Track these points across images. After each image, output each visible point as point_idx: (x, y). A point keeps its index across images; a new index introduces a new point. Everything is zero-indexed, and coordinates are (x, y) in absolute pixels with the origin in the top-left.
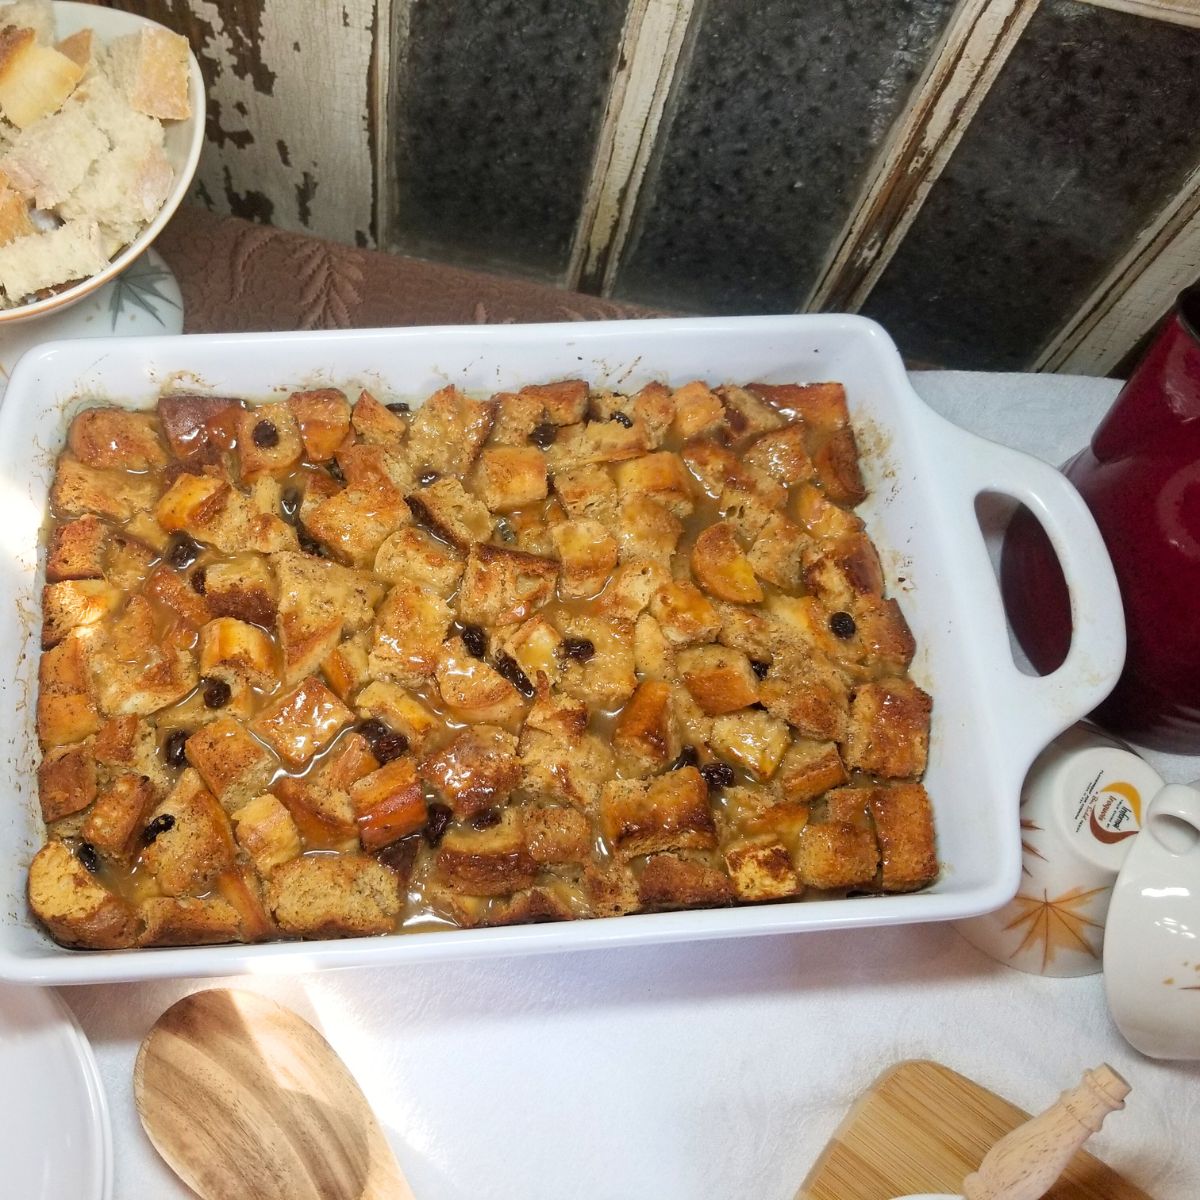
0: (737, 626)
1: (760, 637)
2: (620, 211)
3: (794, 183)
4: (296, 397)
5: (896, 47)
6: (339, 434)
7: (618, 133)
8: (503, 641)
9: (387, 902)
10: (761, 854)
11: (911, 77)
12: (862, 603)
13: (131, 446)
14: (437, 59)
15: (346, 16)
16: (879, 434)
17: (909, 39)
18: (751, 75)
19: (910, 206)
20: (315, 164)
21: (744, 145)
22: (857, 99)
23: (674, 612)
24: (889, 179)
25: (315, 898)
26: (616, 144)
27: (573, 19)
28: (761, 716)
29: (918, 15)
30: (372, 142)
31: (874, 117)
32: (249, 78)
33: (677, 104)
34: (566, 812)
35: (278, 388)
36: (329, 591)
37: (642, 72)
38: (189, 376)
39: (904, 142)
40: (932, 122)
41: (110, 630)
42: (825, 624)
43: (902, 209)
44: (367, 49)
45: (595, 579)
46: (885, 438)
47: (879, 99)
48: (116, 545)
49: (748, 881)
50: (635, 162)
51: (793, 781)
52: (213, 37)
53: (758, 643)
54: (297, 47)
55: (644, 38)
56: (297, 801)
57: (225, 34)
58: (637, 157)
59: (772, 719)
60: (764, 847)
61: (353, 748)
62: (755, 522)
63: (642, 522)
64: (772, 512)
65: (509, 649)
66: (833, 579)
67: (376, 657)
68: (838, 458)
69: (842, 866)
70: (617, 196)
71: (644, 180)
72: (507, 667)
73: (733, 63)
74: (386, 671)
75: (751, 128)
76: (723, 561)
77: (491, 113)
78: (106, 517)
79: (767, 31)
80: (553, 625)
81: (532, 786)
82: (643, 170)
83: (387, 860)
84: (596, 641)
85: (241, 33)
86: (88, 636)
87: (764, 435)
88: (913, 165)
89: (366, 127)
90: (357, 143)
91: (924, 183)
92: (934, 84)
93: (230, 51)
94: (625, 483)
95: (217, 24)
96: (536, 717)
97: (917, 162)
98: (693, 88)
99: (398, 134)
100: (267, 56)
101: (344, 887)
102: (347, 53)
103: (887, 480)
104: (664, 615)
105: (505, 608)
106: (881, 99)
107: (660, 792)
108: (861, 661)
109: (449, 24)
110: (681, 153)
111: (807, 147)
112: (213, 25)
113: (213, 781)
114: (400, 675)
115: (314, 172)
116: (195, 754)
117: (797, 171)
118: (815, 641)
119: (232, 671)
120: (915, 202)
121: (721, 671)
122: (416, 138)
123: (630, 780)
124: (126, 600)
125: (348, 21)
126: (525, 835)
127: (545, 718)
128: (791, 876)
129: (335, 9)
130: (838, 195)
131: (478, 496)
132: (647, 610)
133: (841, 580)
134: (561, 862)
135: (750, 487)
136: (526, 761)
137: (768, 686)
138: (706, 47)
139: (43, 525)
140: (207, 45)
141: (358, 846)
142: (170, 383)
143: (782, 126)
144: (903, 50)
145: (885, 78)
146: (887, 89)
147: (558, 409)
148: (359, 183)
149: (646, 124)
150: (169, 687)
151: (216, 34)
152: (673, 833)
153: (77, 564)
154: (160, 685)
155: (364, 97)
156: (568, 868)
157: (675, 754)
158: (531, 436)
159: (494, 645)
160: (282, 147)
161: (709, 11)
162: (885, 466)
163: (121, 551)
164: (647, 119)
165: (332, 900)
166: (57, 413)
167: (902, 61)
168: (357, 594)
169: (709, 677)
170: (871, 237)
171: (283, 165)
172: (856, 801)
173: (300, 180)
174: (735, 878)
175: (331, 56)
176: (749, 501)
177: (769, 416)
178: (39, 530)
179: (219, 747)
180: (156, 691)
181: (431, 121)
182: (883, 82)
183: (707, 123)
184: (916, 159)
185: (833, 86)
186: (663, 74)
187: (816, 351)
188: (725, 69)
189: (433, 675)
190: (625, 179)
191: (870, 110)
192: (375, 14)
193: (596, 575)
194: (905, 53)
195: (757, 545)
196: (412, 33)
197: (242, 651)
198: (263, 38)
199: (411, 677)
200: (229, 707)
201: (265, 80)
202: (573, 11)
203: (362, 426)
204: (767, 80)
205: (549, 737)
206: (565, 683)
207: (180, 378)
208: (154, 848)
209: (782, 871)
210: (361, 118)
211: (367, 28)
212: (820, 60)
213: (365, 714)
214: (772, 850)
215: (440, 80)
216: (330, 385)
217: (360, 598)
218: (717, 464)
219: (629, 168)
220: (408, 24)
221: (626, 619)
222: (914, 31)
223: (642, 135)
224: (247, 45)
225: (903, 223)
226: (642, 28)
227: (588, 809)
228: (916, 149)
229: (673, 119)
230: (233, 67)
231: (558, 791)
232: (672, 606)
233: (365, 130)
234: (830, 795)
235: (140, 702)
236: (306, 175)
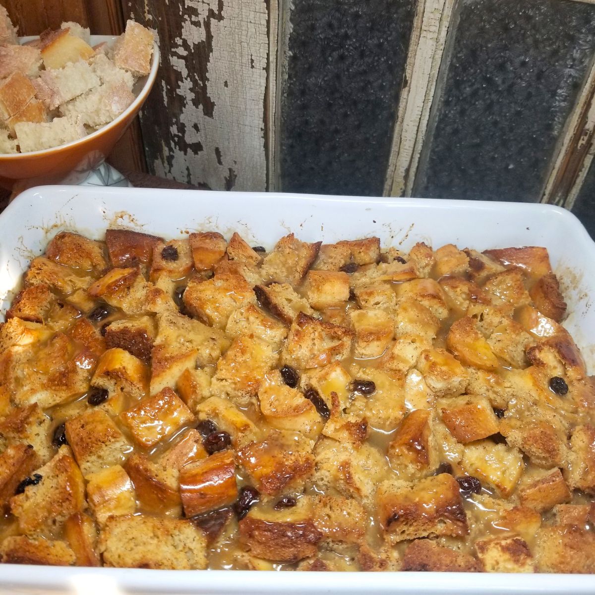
0: (480, 382)
1: (498, 389)
2: (405, 185)
3: (508, 165)
4: (194, 235)
5: (566, 67)
6: (218, 257)
7: (404, 130)
8: (310, 378)
9: (196, 558)
10: (503, 543)
11: (576, 87)
12: (572, 372)
13: (83, 252)
14: (303, 93)
15: (252, 61)
16: (574, 274)
17: (574, 60)
18: (481, 92)
19: (580, 173)
20: (235, 162)
21: (477, 141)
22: (544, 104)
23: (433, 365)
24: (566, 154)
25: (136, 546)
26: (403, 138)
27: (377, 61)
28: (500, 447)
29: (579, 43)
30: (266, 146)
31: (555, 116)
32: (201, 107)
33: (438, 114)
34: (348, 501)
35: (184, 230)
36: (191, 336)
37: (417, 86)
38: (128, 216)
39: (574, 127)
40: (591, 110)
41: (36, 353)
42: (545, 383)
43: (575, 176)
44: (263, 82)
45: (378, 343)
46: (578, 276)
47: (557, 103)
48: (57, 307)
49: (494, 563)
50: (413, 151)
51: (528, 491)
52: (182, 81)
53: (496, 393)
54: (226, 84)
55: (417, 62)
56: (137, 470)
57: (189, 79)
58: (414, 147)
59: (509, 449)
60: (505, 538)
61: (189, 439)
62: (492, 322)
63: (413, 313)
64: (504, 317)
65: (314, 383)
66: (549, 357)
67: (218, 379)
68: (547, 285)
69: (572, 558)
70: (404, 174)
71: (419, 162)
72: (312, 395)
73: (470, 84)
74: (222, 389)
75: (482, 128)
76: (469, 340)
77: (333, 127)
78: (55, 290)
79: (490, 60)
80: (347, 371)
81: (322, 479)
82: (419, 156)
83: (201, 524)
84: (377, 383)
85: (197, 77)
86: (20, 351)
87: (495, 275)
88: (581, 142)
89: (263, 135)
90: (258, 147)
91: (588, 155)
92: (591, 84)
93: (191, 90)
94: (401, 292)
95: (185, 72)
96: (330, 428)
97: (583, 140)
98: (447, 103)
99: (282, 145)
100: (210, 92)
101: (160, 537)
102: (252, 86)
103: (582, 301)
104: (427, 368)
105: (314, 357)
106: (560, 104)
107: (423, 489)
108: (575, 412)
109: (310, 69)
110: (441, 147)
111: (515, 140)
112: (183, 73)
113: (77, 449)
114: (232, 393)
115: (235, 168)
116: (70, 430)
117: (510, 157)
118: (539, 395)
119: (113, 382)
120: (583, 169)
121: (469, 406)
122: (292, 146)
123: (399, 481)
124: (54, 336)
125: (253, 64)
126: (314, 514)
127: (335, 429)
128: (529, 561)
129: (246, 56)
130: (535, 173)
131: (303, 295)
132: (415, 367)
133: (555, 357)
134: (341, 541)
135: (487, 302)
136: (318, 458)
137: (504, 421)
138: (453, 73)
139: (13, 289)
140: (179, 87)
141: (181, 513)
142: (115, 221)
143: (500, 126)
144: (570, 68)
145: (561, 88)
146: (562, 96)
147: (360, 252)
148: (259, 174)
149: (419, 122)
150: (64, 388)
151: (184, 79)
152: (431, 520)
153: (27, 311)
154: (58, 385)
155: (262, 116)
156: (347, 548)
157: (434, 466)
158: (341, 268)
159: (304, 381)
160: (217, 151)
161: (455, 49)
162: (580, 292)
163: (60, 310)
164: (420, 119)
165: (150, 548)
166: (42, 233)
167: (570, 76)
168: (210, 340)
169: (461, 411)
170: (558, 196)
171: (218, 164)
172: (579, 514)
173: (227, 174)
174: (483, 559)
175: (244, 89)
176: (487, 310)
177: (499, 266)
178: (9, 291)
179: (88, 427)
180: (55, 390)
181: (300, 135)
182: (559, 91)
183: (456, 126)
184: (582, 137)
185: (529, 95)
186: (429, 87)
187: (528, 229)
188: (465, 88)
189: (256, 395)
190: (408, 163)
191: (553, 112)
192: (268, 59)
193: (378, 339)
194: (572, 70)
195: (493, 336)
196: (290, 77)
197: (121, 367)
198: (208, 80)
199: (240, 394)
200: (104, 404)
201: (209, 108)
202: (378, 56)
203: (233, 253)
204: (490, 94)
205: (338, 443)
206: (353, 408)
207: (122, 217)
208: (21, 497)
209: (522, 557)
210: (260, 130)
211: (264, 69)
212: (521, 78)
213: (203, 416)
214: (513, 540)
215: (304, 107)
216: (216, 230)
217: (211, 342)
218: (464, 288)
219: (410, 154)
220: (287, 70)
221: (399, 371)
222: (576, 54)
223: (417, 130)
224: (200, 84)
225: (576, 186)
226: (416, 57)
227: (365, 501)
228: (582, 130)
229: (436, 124)
230: (193, 100)
231: (342, 485)
232: (433, 361)
233: (262, 137)
234: (558, 508)
235: (43, 398)
236: (230, 170)
